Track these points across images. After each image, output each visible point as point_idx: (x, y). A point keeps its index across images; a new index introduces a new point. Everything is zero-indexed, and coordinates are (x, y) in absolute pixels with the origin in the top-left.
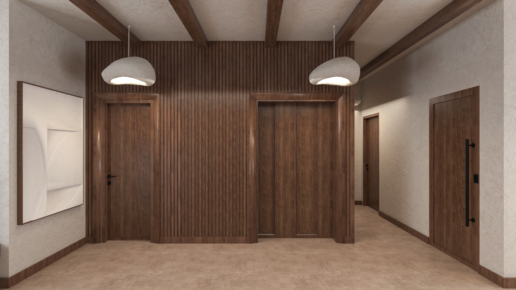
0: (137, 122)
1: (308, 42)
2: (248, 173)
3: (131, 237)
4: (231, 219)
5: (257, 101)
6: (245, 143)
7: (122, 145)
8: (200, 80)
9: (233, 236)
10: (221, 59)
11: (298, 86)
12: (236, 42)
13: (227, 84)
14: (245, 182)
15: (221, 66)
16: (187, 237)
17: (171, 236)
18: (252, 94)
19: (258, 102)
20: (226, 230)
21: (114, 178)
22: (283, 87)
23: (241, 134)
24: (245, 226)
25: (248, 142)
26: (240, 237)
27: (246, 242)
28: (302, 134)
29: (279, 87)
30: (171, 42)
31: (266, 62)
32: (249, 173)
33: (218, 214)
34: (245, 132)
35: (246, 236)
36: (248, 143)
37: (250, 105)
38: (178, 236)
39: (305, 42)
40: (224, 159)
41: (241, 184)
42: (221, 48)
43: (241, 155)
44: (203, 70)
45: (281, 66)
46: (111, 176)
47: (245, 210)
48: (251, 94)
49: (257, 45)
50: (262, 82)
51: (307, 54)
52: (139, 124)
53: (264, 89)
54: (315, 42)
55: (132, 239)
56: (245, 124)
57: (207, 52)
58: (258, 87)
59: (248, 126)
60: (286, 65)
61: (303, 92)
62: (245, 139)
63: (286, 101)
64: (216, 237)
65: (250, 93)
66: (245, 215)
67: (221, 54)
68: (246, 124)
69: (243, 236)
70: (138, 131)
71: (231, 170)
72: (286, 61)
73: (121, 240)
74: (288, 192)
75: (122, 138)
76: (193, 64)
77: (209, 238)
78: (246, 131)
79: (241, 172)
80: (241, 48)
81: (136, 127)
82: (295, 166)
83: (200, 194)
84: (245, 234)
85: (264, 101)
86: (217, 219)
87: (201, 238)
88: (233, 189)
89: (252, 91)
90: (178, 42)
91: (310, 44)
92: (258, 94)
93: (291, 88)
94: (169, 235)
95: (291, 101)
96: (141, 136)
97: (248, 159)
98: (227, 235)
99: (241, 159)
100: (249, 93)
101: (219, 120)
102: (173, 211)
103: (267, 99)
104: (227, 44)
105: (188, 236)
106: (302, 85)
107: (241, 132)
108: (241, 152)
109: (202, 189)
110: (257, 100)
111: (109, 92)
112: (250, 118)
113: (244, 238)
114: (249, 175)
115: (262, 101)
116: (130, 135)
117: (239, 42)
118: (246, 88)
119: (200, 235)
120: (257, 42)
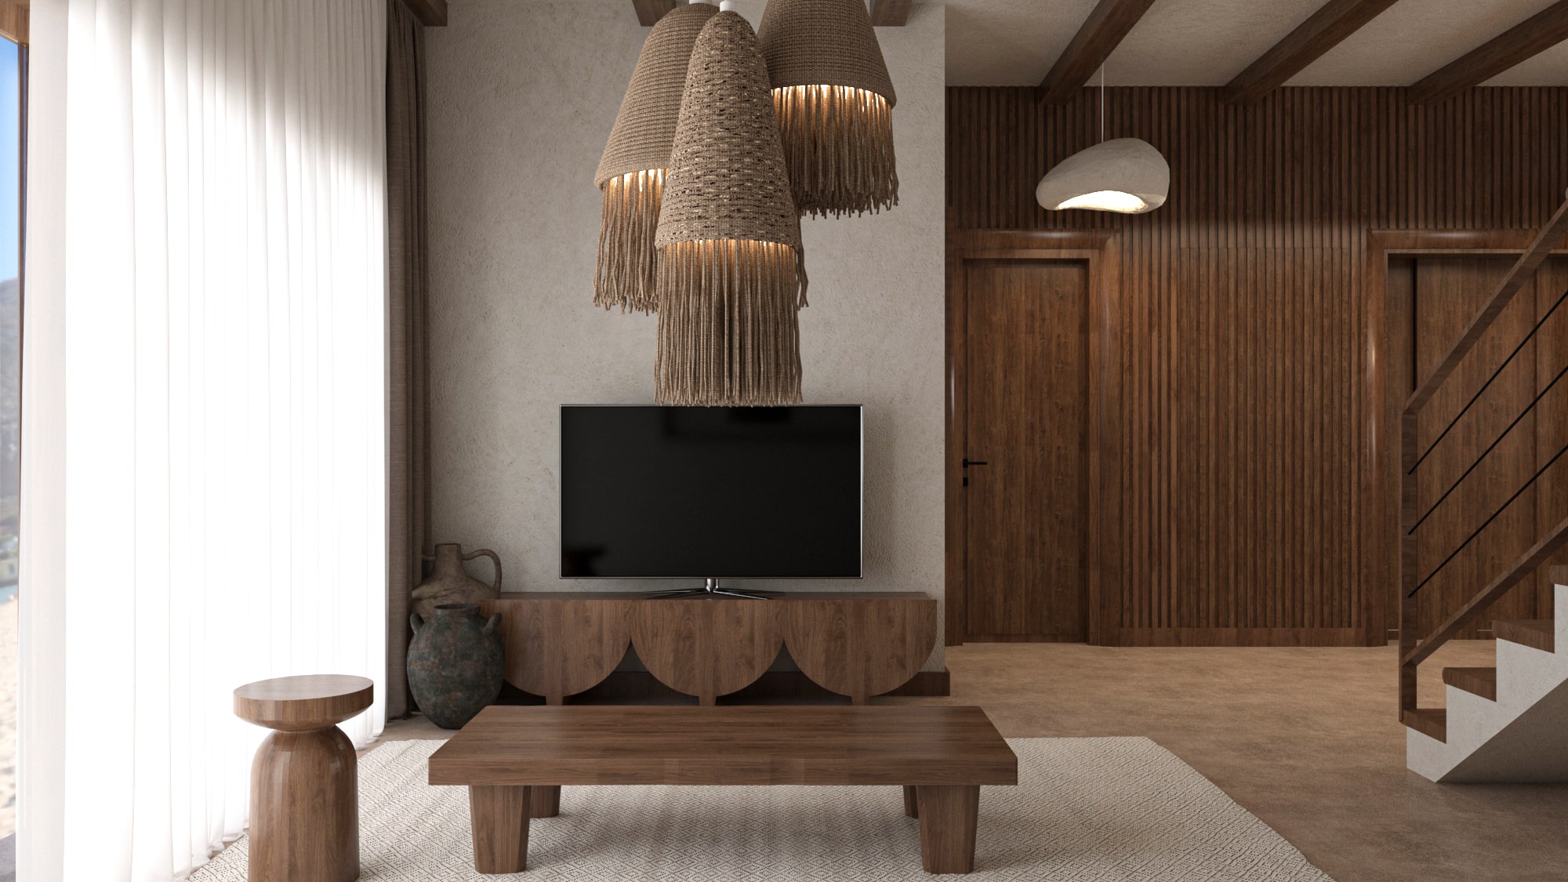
0: (1040, 311)
1: (1530, 88)
2: (1363, 451)
3: (1024, 633)
4: (1317, 579)
5: (1387, 252)
6: (1354, 369)
7: (999, 374)
8: (1231, 195)
9: (1322, 625)
10: (1288, 137)
11: (1501, 212)
12: (1331, 89)
13: (1307, 207)
14: (1354, 478)
15: (1288, 155)
16: (1196, 629)
17: (1150, 626)
18: (1373, 232)
19: (1389, 255)
20: (1303, 610)
21: (975, 466)
22: (1459, 213)
23: (1346, 345)
24: (1354, 597)
25: (1363, 367)
26: (1342, 629)
27: (1358, 643)
28: (1493, 347)
29: (1450, 214)
30: (1151, 89)
31: (1412, 144)
32: (1366, 453)
33: (1279, 567)
34: (1356, 337)
35: (1359, 626)
36: (1362, 369)
37: (1369, 264)
38: (1169, 625)
39: (1521, 89)
40: (1298, 414)
41: (1345, 482)
42: (1288, 105)
43: (1345, 402)
44: (1240, 168)
45: (1454, 155)
46: (969, 461)
47: (1354, 554)
48: (1371, 233)
49: (1387, 97)
50: (1402, 199)
51: (1526, 122)
52: (1047, 316)
53: (1407, 220)
54: (1549, 88)
55: (1027, 638)
56: (1354, 315)
57: (1250, 117)
58: (1392, 215)
59: (1363, 320)
60: (1469, 152)
61: (1514, 227)
62: (1354, 358)
63: (1466, 251)
64: (1275, 629)
65: (1369, 231)
66: (1355, 568)
67: (1288, 122)
68: (1359, 315)
69: (1350, 626)
70: (1043, 335)
71: (1317, 443)
72: (1469, 142)
73: (996, 642)
74: (1456, 509)
75: (999, 359)
76: (1213, 150)
77: (1255, 631)
78: (1359, 337)
79: (1345, 450)
80: (1345, 107)
81: (1038, 324)
82: (1474, 436)
83: (1232, 511)
84: (1354, 619)
85: (1405, 251)
86: (1279, 579)
87: (1233, 631)
88: (1322, 494)
89: (1374, 226)
90: (1169, 89)
91: (1535, 94)
92: (1392, 232)
93: (1483, 216)
94: (1146, 621)
95: (1481, 251)
96: (1054, 349)
97: (1363, 413)
98: (1306, 622)
99: (1345, 412)
100: (1367, 230)
101: (1284, 305)
102: (1155, 558)
103: (1414, 248)
104: (1307, 96)
105: (1198, 626)
106: (1511, 207)
107: (1346, 338)
108: (1345, 393)
109: (1236, 494)
110: (1385, 250)
111: (979, 227)
112: (1369, 302)
113: (1351, 632)
114: (1366, 456)
115: (1398, 251)
116: (1023, 347)
117: (1340, 89)
118: (1357, 216)
119: (1232, 621)
120: (1388, 89)
